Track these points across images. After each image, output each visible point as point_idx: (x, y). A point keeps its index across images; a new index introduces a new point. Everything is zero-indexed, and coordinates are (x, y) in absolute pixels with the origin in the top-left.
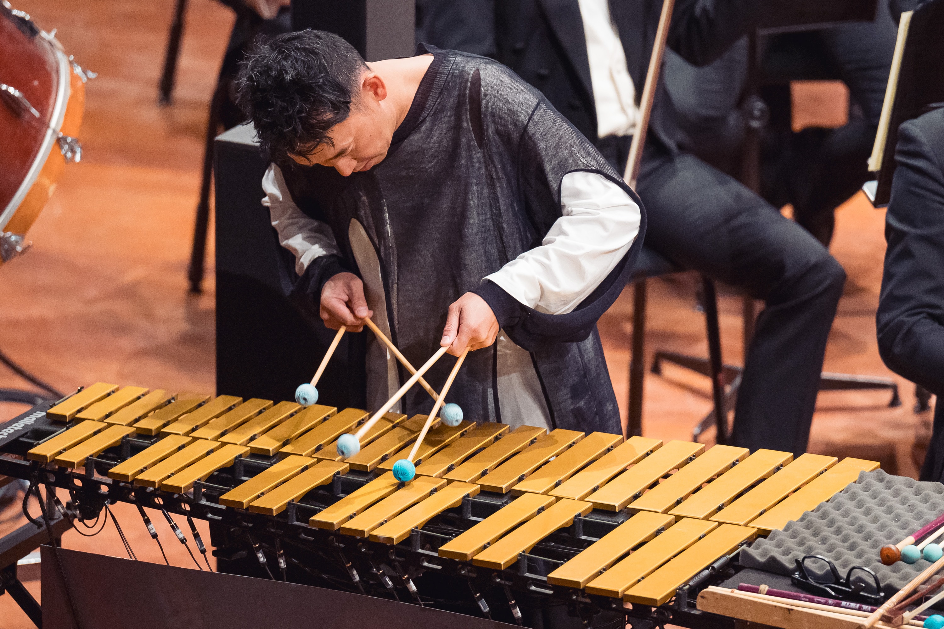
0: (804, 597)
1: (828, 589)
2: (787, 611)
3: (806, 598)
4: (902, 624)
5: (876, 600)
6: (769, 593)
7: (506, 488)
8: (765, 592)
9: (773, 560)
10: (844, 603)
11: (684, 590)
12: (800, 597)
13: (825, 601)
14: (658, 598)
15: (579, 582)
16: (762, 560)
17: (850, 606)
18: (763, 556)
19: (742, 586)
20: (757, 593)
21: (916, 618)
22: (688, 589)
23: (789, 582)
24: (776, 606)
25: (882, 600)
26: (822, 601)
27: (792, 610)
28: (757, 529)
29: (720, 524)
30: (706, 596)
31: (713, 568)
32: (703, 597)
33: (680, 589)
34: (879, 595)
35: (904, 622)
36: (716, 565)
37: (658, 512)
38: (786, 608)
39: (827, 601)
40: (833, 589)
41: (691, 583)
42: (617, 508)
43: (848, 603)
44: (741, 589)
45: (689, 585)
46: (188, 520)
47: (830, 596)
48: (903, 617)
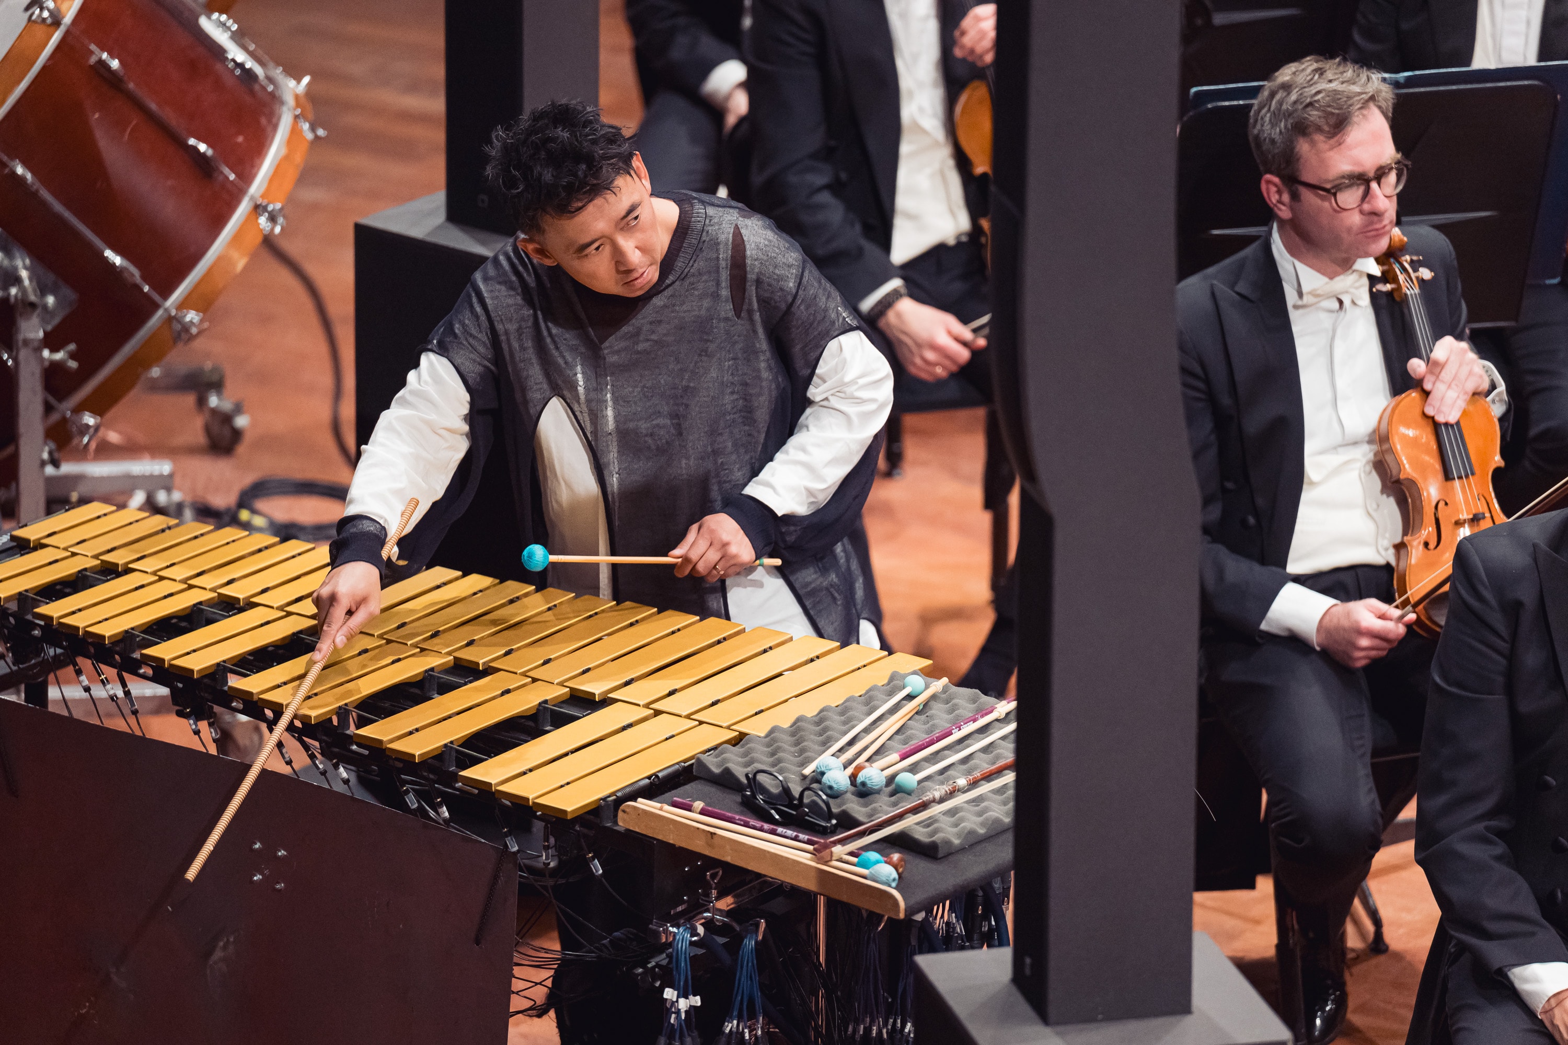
0: (739, 819)
1: (773, 812)
2: (709, 835)
3: (741, 820)
4: (831, 860)
5: (825, 828)
6: (703, 812)
7: (484, 663)
8: (699, 810)
9: (727, 772)
10: (780, 830)
11: (607, 802)
12: (734, 818)
13: (760, 825)
14: (569, 809)
15: (491, 784)
16: (716, 770)
17: (786, 834)
18: (718, 766)
19: (676, 801)
20: (690, 810)
21: (852, 854)
22: (615, 800)
23: (739, 799)
24: (698, 828)
25: (833, 828)
26: (757, 825)
27: (715, 834)
28: (738, 733)
29: (701, 723)
30: (627, 810)
31: (657, 776)
32: (624, 811)
33: (604, 799)
34: (830, 822)
35: (834, 858)
36: (660, 775)
37: (639, 705)
38: (709, 832)
39: (762, 826)
40: (779, 812)
41: (619, 794)
42: (597, 697)
43: (785, 830)
44: (675, 805)
45: (616, 795)
46: (118, 674)
47: (771, 820)
48: (832, 852)
